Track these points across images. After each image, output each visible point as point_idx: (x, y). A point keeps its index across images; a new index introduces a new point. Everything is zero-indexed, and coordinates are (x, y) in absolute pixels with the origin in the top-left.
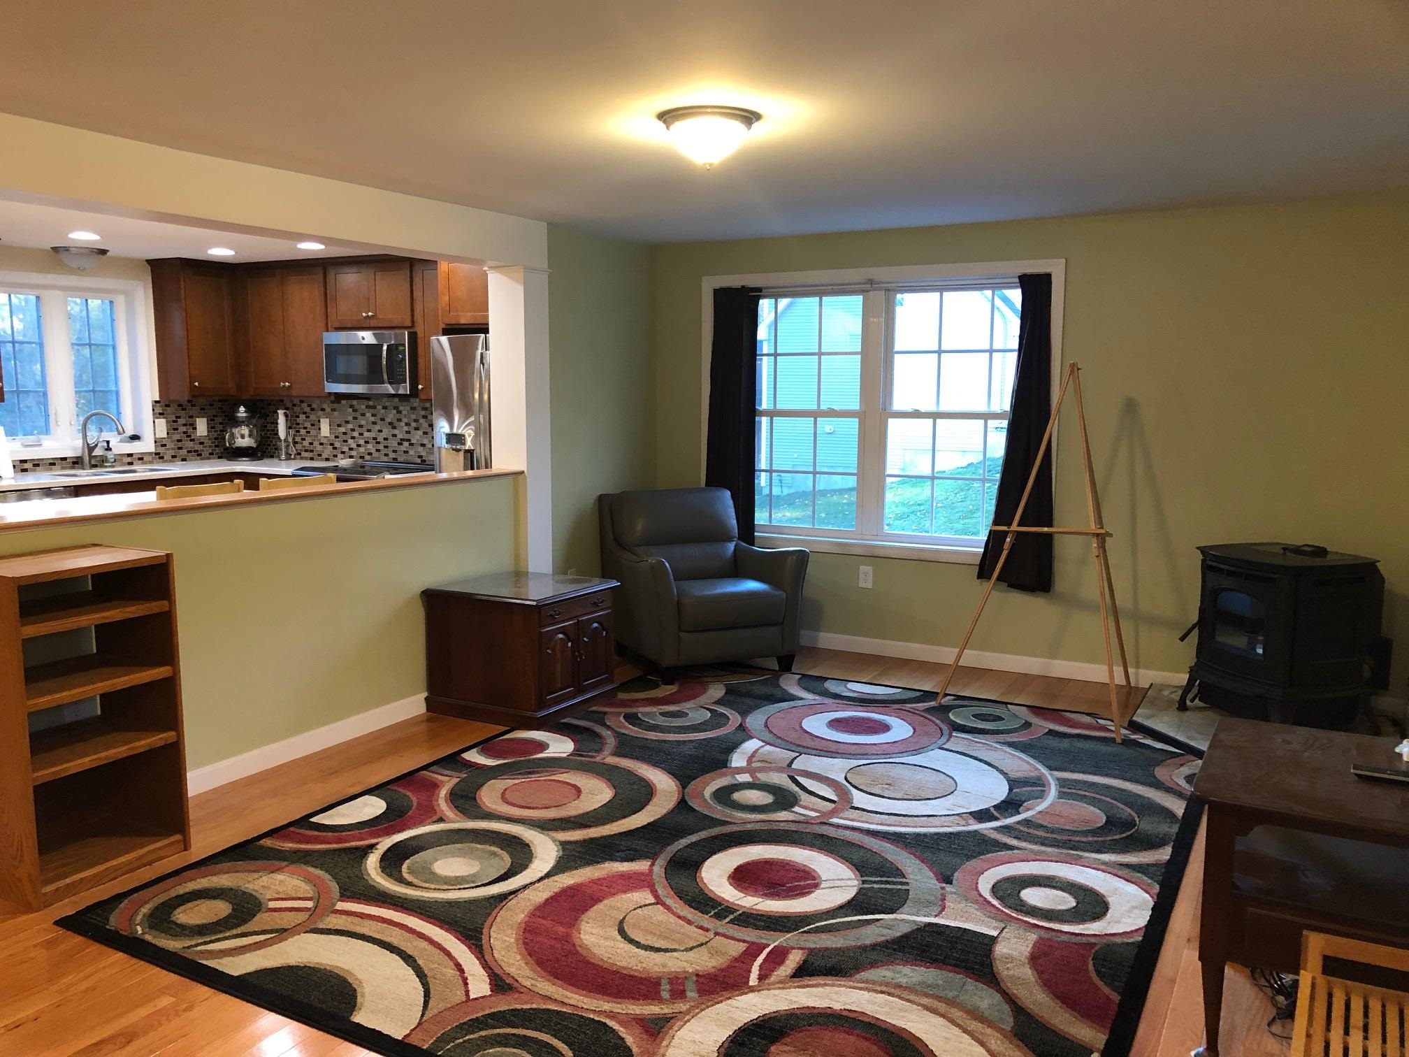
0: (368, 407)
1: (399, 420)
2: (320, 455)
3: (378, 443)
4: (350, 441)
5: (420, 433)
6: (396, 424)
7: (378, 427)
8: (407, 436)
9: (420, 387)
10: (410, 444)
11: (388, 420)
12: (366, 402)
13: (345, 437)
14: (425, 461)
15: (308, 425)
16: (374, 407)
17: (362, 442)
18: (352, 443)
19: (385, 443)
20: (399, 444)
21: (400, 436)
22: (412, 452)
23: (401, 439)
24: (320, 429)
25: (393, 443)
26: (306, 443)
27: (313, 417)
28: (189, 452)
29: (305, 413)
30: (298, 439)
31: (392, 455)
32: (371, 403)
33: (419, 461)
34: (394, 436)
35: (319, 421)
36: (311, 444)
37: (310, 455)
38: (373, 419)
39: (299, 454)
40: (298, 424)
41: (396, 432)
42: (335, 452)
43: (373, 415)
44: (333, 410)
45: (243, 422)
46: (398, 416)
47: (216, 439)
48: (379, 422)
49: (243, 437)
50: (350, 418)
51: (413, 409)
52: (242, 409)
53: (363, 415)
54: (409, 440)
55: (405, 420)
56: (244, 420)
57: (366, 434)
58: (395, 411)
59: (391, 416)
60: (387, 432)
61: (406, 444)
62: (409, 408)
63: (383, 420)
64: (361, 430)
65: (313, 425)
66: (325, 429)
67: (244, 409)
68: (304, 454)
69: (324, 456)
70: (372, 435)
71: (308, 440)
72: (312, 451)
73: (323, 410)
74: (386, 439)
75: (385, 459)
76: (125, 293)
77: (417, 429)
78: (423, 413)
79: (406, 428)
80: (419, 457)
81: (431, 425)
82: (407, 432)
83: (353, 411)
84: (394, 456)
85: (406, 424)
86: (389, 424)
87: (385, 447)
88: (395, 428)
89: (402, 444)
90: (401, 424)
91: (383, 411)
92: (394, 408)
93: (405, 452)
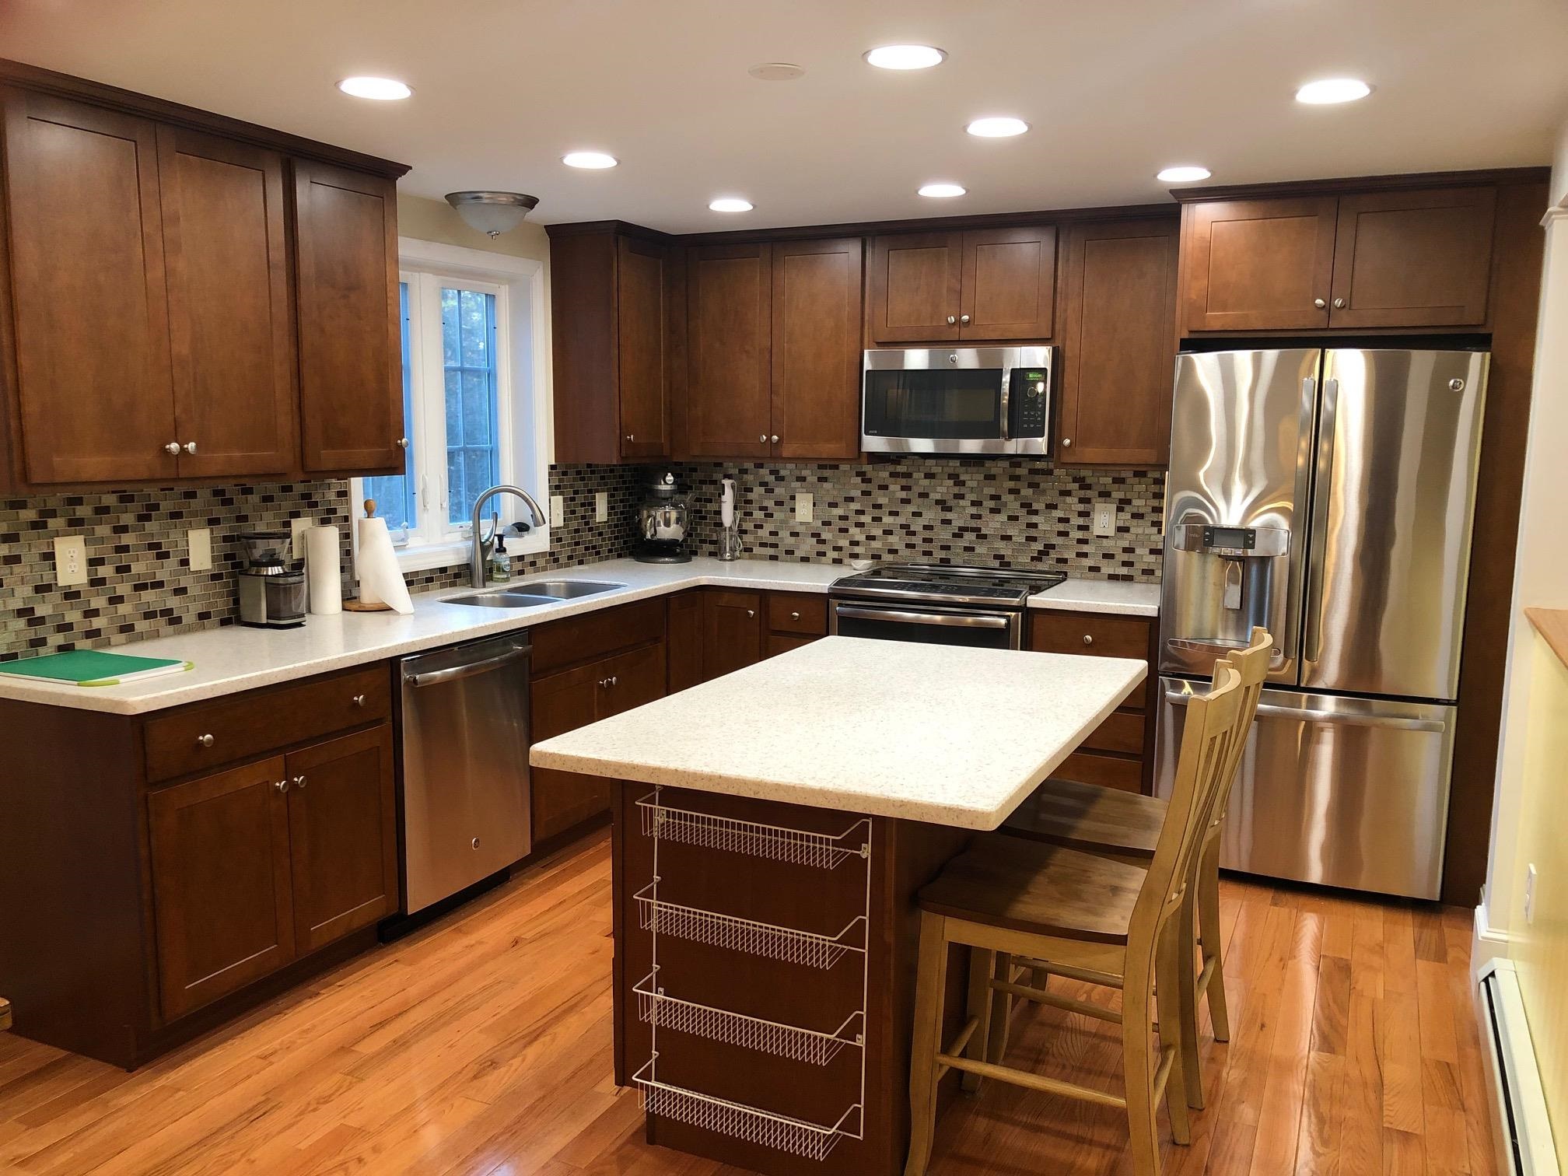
0: (892, 475)
1: (961, 497)
2: (790, 552)
3: (914, 533)
4: (853, 530)
5: (1003, 517)
6: (951, 503)
7: (911, 508)
8: (973, 524)
9: (1067, 442)
10: (978, 537)
11: (933, 496)
12: (891, 468)
13: (843, 524)
14: (1008, 564)
15: (770, 503)
16: (909, 475)
17: (877, 532)
18: (857, 534)
19: (928, 534)
20: (955, 535)
21: (958, 523)
22: (981, 549)
23: (960, 529)
24: (793, 510)
25: (944, 535)
26: (763, 533)
27: (780, 491)
28: (587, 549)
29: (762, 484)
30: (749, 526)
31: (939, 555)
32: (901, 469)
33: (996, 563)
34: (949, 522)
35: (793, 498)
36: (774, 534)
37: (771, 551)
38: (903, 495)
39: (748, 550)
40: (750, 502)
41: (949, 516)
42: (822, 548)
43: (903, 488)
44: (822, 479)
45: (667, 499)
46: (956, 490)
47: (616, 526)
48: (916, 500)
49: (667, 524)
50: (856, 493)
51: (990, 477)
52: (670, 478)
53: (884, 487)
54: (973, 530)
55: (973, 497)
56: (668, 495)
57: (887, 520)
58: (951, 482)
59: (943, 489)
60: (931, 515)
61: (970, 537)
62: (982, 477)
63: (924, 495)
64: (877, 513)
65: (779, 503)
66: (805, 510)
67: (672, 478)
68: (757, 550)
69: (798, 554)
70: (901, 520)
71: (769, 527)
72: (775, 546)
73: (802, 479)
74: (925, 527)
75: (925, 559)
76: (511, 280)
77: (993, 511)
78: (1012, 484)
79: (974, 510)
80: (996, 557)
81: (1026, 505)
82: (973, 516)
83: (863, 481)
84: (943, 554)
85: (973, 503)
86: (938, 502)
87: (925, 540)
88: (950, 509)
89: (961, 536)
90: (962, 502)
91: (927, 482)
92: (950, 477)
93: (966, 549)
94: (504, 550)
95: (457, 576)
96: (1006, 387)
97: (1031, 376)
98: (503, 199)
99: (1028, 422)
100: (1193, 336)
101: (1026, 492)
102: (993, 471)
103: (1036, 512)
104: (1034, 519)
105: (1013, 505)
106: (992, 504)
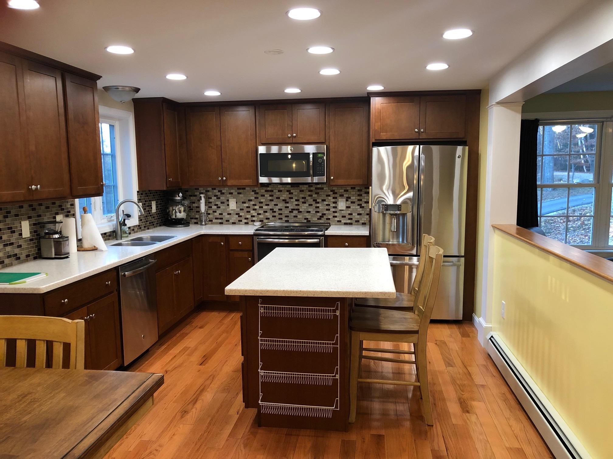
0: (266, 191)
1: (292, 198)
2: (228, 221)
3: (275, 212)
4: (252, 212)
5: (307, 205)
6: (288, 200)
7: (273, 203)
8: (296, 207)
9: (332, 178)
10: (299, 212)
11: (281, 198)
12: (266, 188)
13: (248, 210)
14: (310, 221)
15: (218, 203)
16: (272, 191)
17: (261, 212)
18: (253, 213)
19: (280, 212)
20: (290, 212)
21: (291, 207)
22: (300, 216)
23: (292, 209)
24: (228, 205)
25: (286, 212)
26: (217, 214)
27: (223, 198)
28: (150, 223)
29: (215, 196)
30: (210, 212)
32: (269, 189)
33: (305, 221)
34: (288, 207)
35: (228, 200)
36: (221, 214)
37: (220, 221)
38: (271, 198)
39: (211, 221)
40: (211, 203)
41: (287, 205)
42: (240, 218)
43: (270, 196)
44: (239, 193)
45: (179, 203)
46: (290, 196)
47: (159, 214)
48: (275, 200)
49: (180, 212)
50: (253, 198)
51: (302, 191)
52: (181, 195)
53: (263, 196)
54: (297, 210)
55: (296, 198)
56: (179, 201)
57: (265, 207)
58: (288, 193)
59: (285, 196)
60: (281, 205)
62: (299, 191)
63: (278, 198)
64: (261, 205)
65: (222, 203)
66: (233, 205)
67: (181, 194)
68: (214, 221)
69: (231, 221)
70: (270, 207)
71: (219, 212)
72: (222, 219)
73: (231, 193)
74: (279, 209)
76: (120, 120)
77: (303, 203)
78: (309, 193)
79: (297, 203)
80: (305, 219)
81: (315, 200)
82: (296, 205)
83: (255, 194)
84: (286, 219)
85: (296, 200)
86: (283, 200)
87: (279, 214)
88: (288, 203)
89: (292, 212)
90: (292, 200)
91: (279, 193)
92: (288, 191)
93: (295, 216)
94: (126, 225)
95: (110, 236)
96: (311, 159)
97: (319, 155)
98: (127, 89)
99: (319, 171)
100: (376, 141)
101: (315, 196)
102: (303, 189)
103: (318, 203)
104: (318, 205)
105: (310, 201)
106: (303, 200)
